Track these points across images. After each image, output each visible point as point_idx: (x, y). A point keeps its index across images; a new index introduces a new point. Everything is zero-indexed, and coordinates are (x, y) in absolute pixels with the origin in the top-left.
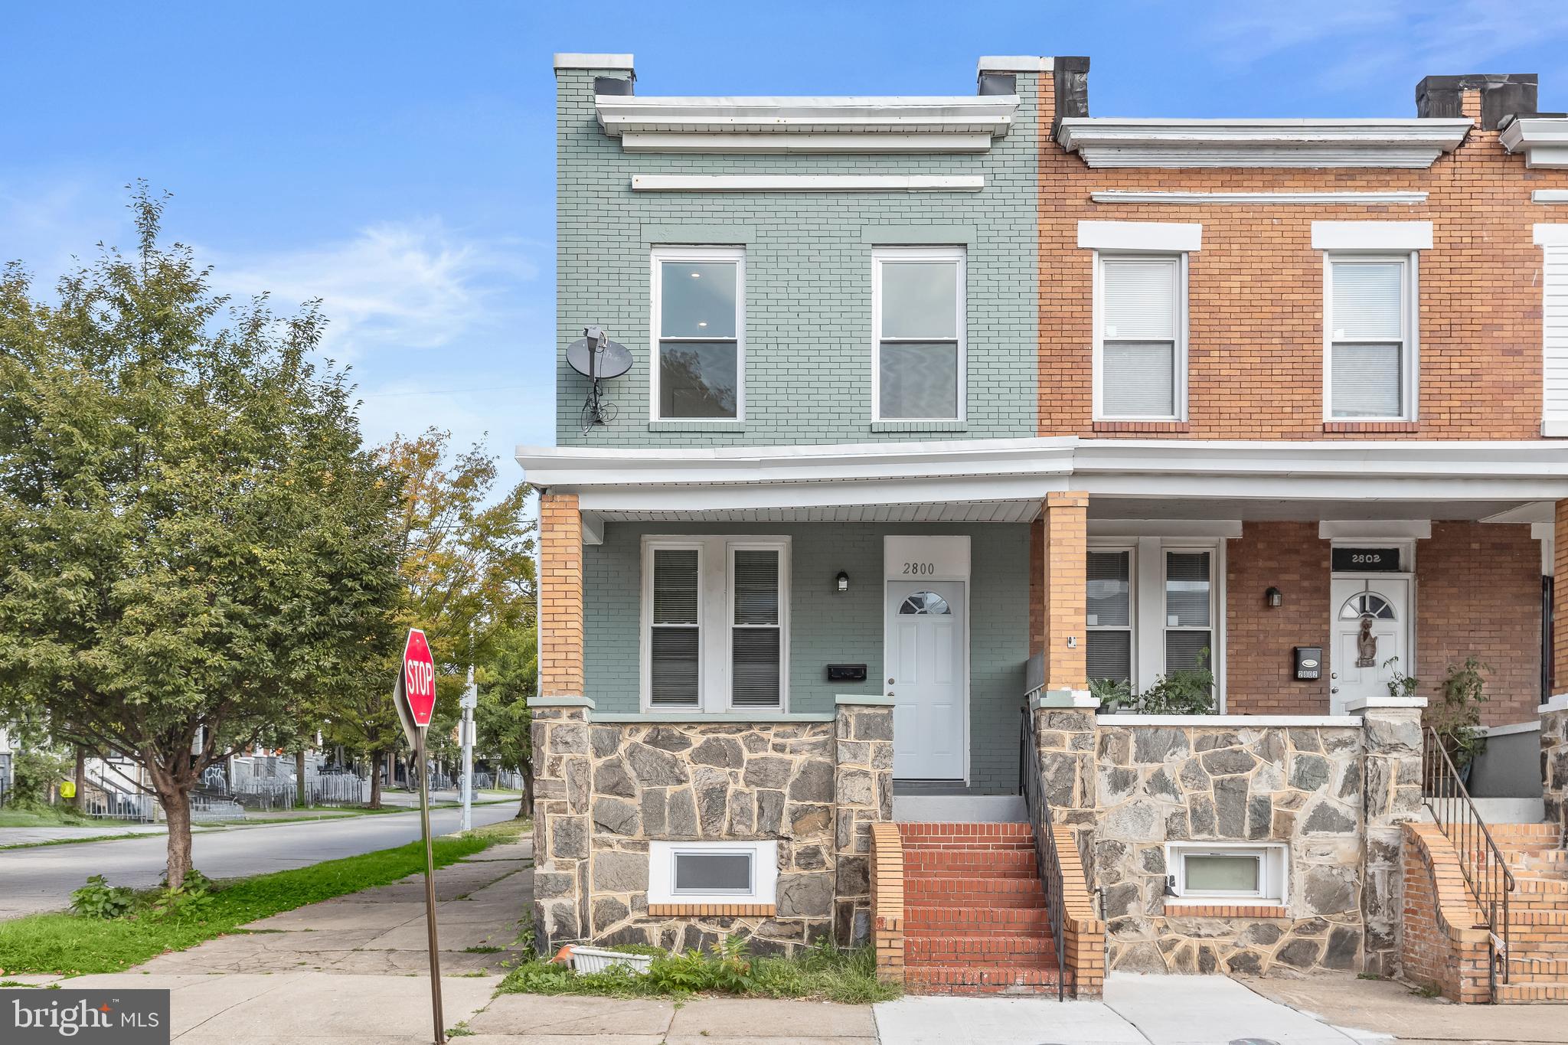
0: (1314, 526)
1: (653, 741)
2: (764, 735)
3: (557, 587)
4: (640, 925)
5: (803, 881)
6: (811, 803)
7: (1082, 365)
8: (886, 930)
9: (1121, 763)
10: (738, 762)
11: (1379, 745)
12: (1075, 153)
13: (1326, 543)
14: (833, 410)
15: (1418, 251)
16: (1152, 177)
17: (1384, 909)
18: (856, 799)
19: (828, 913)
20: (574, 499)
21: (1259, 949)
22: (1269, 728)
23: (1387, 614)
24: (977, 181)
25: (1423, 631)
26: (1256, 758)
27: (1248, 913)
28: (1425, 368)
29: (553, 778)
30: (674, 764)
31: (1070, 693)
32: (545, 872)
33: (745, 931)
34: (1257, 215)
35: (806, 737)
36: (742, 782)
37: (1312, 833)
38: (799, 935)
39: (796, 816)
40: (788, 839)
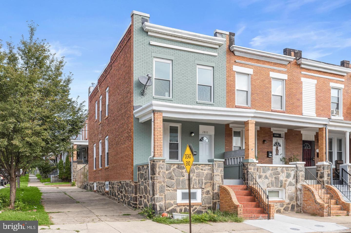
0: (270, 129)
1: (178, 168)
2: (199, 167)
3: (158, 133)
4: (175, 208)
5: (207, 197)
6: (207, 181)
7: (234, 94)
8: (240, 207)
9: (260, 173)
10: (194, 172)
11: (299, 170)
12: (233, 52)
13: (272, 132)
14: (190, 98)
15: (285, 80)
16: (245, 59)
17: (300, 200)
18: (217, 180)
19: (211, 204)
20: (162, 113)
21: (281, 208)
22: (282, 167)
23: (280, 146)
24: (216, 54)
25: (286, 149)
26: (280, 173)
27: (279, 202)
28: (286, 101)
29: (159, 176)
30: (182, 172)
31: (252, 160)
32: (157, 197)
33: (196, 208)
34: (262, 69)
35: (207, 167)
36: (195, 177)
37: (289, 187)
38: (206, 209)
39: (205, 184)
40: (204, 189)
